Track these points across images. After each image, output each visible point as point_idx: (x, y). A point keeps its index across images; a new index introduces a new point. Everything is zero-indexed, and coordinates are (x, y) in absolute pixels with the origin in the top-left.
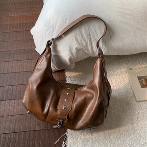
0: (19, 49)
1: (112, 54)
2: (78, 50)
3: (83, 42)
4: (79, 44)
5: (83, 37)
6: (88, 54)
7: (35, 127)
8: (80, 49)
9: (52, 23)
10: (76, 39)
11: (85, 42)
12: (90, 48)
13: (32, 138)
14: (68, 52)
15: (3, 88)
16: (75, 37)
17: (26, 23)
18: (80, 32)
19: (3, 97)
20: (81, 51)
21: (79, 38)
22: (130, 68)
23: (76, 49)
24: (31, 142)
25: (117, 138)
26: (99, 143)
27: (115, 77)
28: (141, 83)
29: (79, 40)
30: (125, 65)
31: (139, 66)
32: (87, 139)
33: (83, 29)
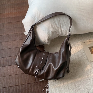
0: (13, 33)
1: (73, 34)
2: (53, 32)
3: (56, 27)
4: (53, 28)
5: (56, 24)
6: (59, 34)
7: (28, 82)
8: (54, 32)
9: (36, 17)
10: (52, 25)
11: (57, 27)
12: (60, 31)
13: (27, 89)
14: (47, 33)
15: (5, 58)
16: (51, 24)
17: (17, 17)
18: (54, 21)
19: (6, 64)
20: (55, 33)
21: (54, 25)
22: (83, 42)
23: (52, 31)
24: (27, 91)
25: (79, 85)
26: (68, 88)
27: (75, 48)
28: (91, 51)
29: (53, 26)
30: (80, 40)
31: (89, 40)
32: (61, 87)
33: (56, 19)
